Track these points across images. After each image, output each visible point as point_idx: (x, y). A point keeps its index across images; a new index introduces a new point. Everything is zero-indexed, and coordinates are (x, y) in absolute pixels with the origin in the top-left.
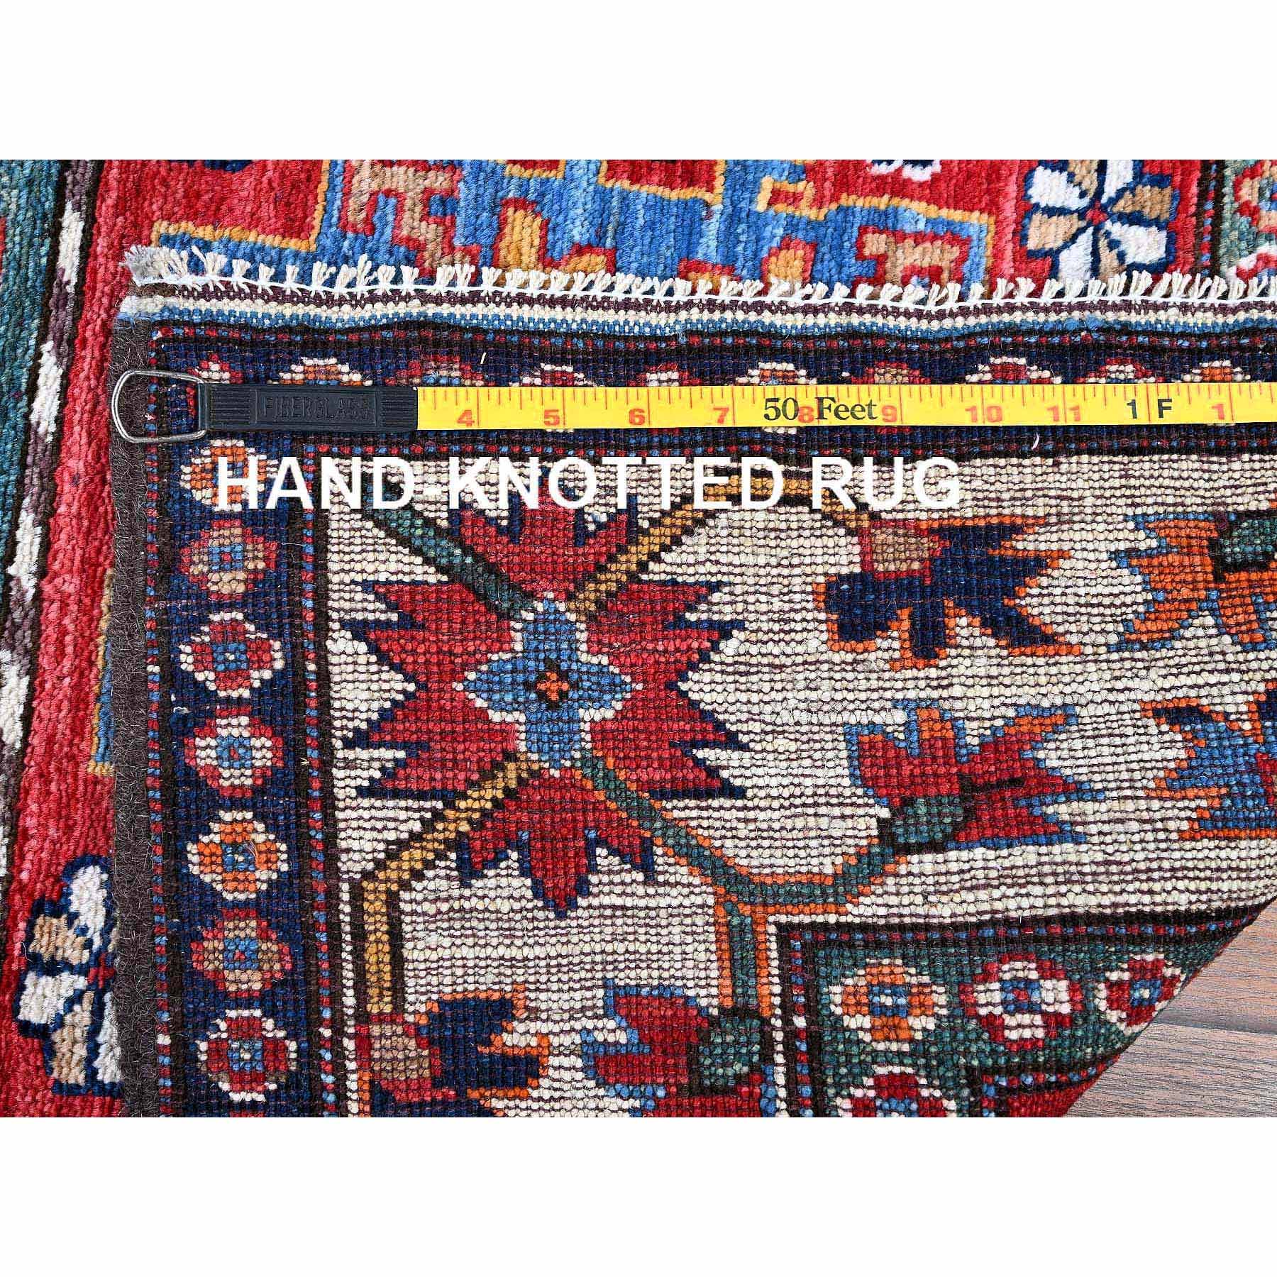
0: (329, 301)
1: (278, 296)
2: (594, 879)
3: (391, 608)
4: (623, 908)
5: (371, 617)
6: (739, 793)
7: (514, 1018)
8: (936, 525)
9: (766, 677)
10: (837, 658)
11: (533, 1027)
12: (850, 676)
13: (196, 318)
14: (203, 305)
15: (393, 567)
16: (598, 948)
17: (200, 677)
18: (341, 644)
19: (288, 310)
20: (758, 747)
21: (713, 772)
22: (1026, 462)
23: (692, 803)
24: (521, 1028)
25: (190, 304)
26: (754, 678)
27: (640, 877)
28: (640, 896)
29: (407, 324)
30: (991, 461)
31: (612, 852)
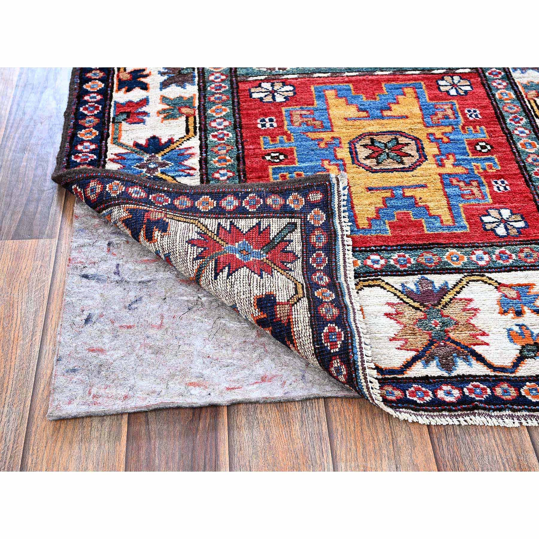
0: (340, 218)
1: (339, 207)
2: (195, 247)
3: (264, 230)
4: (187, 254)
5: (262, 226)
6: (216, 278)
7: (162, 233)
8: (291, 320)
9: (247, 282)
10: (252, 298)
11: (159, 238)
12: (247, 303)
13: (332, 191)
14: (336, 192)
15: (274, 230)
16: (177, 249)
17: (248, 198)
18: (255, 221)
19: (336, 209)
20: (228, 281)
21: (222, 271)
22: (312, 345)
23: (213, 267)
24: (159, 234)
25: (336, 189)
26: (247, 279)
27: (195, 257)
28: (190, 257)
29: (335, 232)
30: (311, 334)
31: (202, 252)
